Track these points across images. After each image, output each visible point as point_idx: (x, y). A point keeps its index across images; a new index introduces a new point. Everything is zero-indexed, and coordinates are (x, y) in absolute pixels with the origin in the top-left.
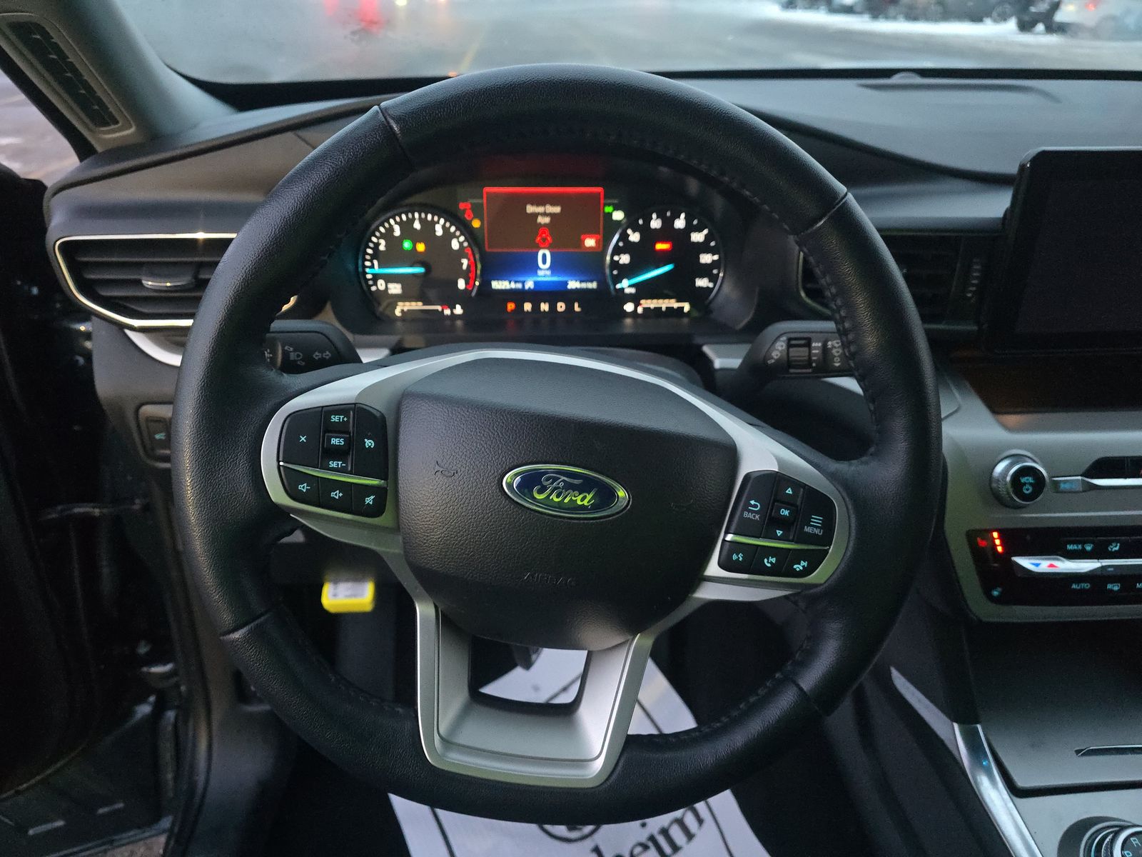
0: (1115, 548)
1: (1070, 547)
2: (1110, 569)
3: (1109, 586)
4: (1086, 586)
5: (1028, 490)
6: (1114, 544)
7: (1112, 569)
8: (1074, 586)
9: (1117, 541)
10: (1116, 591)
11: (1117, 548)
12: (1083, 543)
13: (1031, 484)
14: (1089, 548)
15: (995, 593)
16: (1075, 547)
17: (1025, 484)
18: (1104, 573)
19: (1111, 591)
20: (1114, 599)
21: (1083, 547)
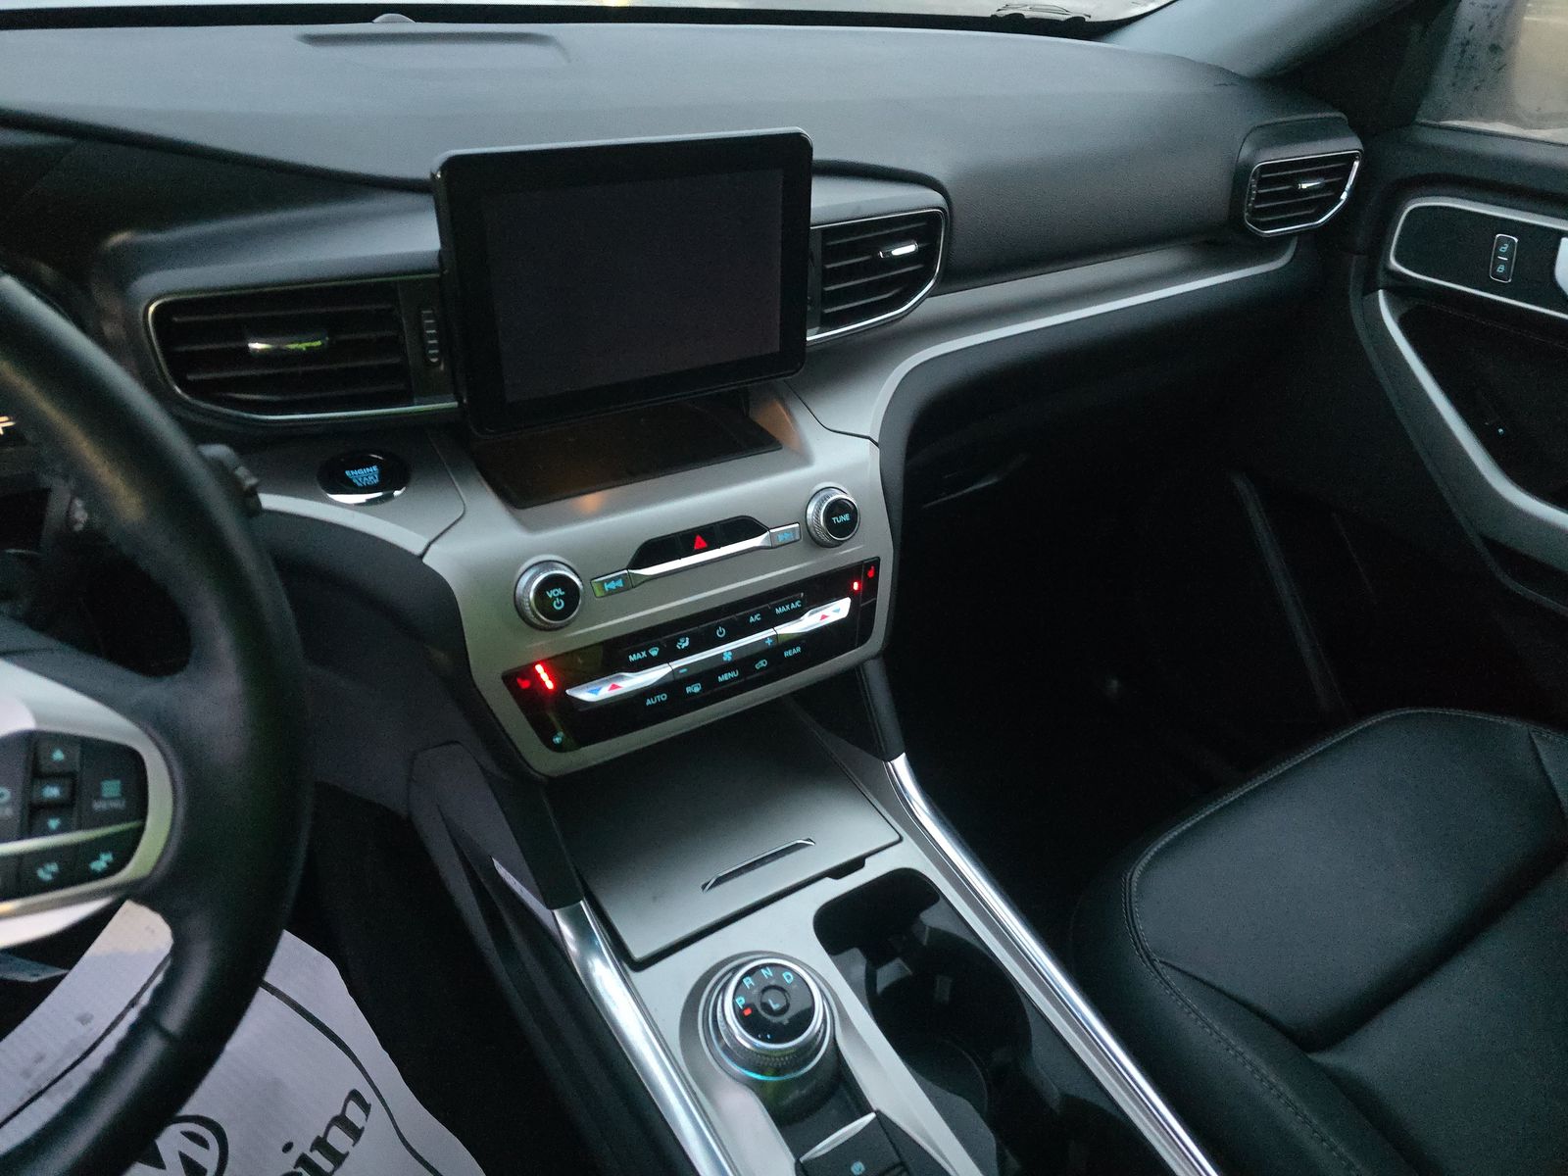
0: (684, 643)
1: (632, 658)
2: (682, 671)
3: (689, 690)
4: (663, 697)
5: (559, 606)
6: (682, 640)
7: (685, 670)
8: (649, 702)
9: (684, 636)
10: (698, 693)
11: (687, 644)
12: (647, 649)
13: (560, 597)
14: (654, 652)
15: (557, 740)
16: (639, 656)
17: (554, 598)
18: (678, 677)
19: (693, 694)
20: (697, 703)
21: (647, 653)
